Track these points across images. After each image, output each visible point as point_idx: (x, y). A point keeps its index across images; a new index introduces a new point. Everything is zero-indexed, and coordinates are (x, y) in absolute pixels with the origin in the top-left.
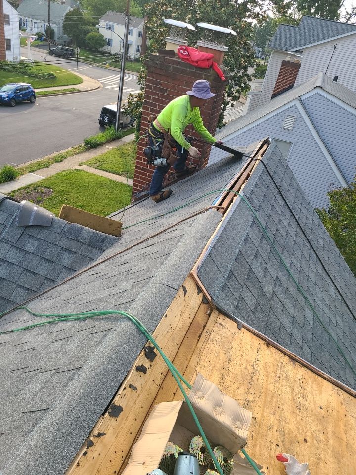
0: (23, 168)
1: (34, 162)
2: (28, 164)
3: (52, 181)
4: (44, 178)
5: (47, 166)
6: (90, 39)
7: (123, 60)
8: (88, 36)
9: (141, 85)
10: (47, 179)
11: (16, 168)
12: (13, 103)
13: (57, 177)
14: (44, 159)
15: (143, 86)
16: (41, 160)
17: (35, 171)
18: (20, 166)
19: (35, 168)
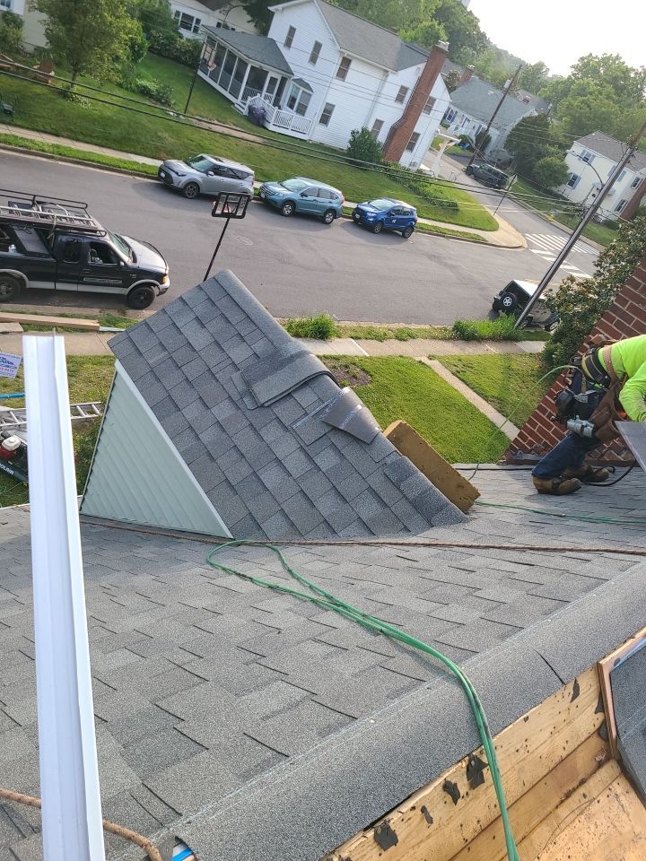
0: (345, 329)
1: (364, 325)
2: (354, 324)
3: (377, 364)
4: (368, 355)
5: (381, 338)
6: (542, 167)
7: (587, 217)
8: (541, 162)
9: (599, 268)
10: (371, 358)
11: (336, 324)
12: (378, 229)
13: (386, 361)
14: (380, 327)
15: (602, 271)
16: (376, 326)
17: (360, 338)
18: (343, 324)
19: (361, 335)
